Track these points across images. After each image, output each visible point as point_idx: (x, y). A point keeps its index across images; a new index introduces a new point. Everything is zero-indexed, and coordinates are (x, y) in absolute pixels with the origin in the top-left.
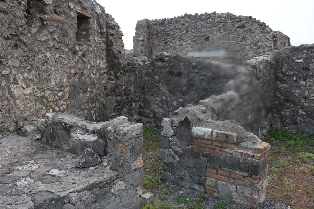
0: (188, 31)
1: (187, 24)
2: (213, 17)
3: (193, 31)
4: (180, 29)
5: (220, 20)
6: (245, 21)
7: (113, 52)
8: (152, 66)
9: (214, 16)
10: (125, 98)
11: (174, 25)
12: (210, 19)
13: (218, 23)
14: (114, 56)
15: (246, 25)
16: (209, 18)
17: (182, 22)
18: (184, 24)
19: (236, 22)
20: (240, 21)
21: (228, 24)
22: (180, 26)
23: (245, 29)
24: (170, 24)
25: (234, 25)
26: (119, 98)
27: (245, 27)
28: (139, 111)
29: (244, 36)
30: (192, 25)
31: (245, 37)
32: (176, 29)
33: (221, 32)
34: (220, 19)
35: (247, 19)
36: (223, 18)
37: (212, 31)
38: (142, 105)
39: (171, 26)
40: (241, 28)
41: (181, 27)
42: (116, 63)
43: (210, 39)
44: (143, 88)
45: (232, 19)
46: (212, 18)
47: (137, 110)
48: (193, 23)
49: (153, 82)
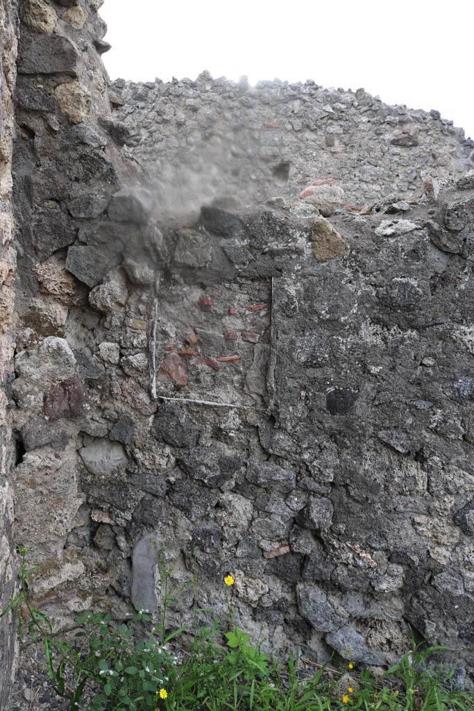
0: (211, 135)
1: (207, 110)
2: (306, 98)
3: (230, 135)
4: (179, 125)
5: (332, 111)
6: (417, 126)
7: (70, 122)
8: (433, 255)
9: (311, 95)
10: (163, 462)
11: (157, 108)
12: (297, 103)
13: (324, 121)
14: (83, 157)
15: (420, 137)
16: (294, 98)
17: (190, 101)
18: (195, 110)
19: (388, 126)
20: (402, 123)
21: (361, 127)
22: (181, 115)
23: (416, 150)
24: (141, 104)
25: (381, 134)
26: (106, 459)
27: (415, 144)
28: (285, 550)
29: (414, 174)
30: (228, 115)
31: (415, 178)
32: (165, 122)
33: (333, 153)
34: (333, 109)
35: (424, 119)
36: (343, 107)
37: (302, 145)
38: (320, 514)
39: (143, 108)
40: (403, 146)
41: (183, 116)
42: (97, 211)
43: (292, 170)
44: (339, 404)
45: (376, 111)
46: (305, 101)
47: (265, 544)
48: (231, 109)
49: (429, 361)
